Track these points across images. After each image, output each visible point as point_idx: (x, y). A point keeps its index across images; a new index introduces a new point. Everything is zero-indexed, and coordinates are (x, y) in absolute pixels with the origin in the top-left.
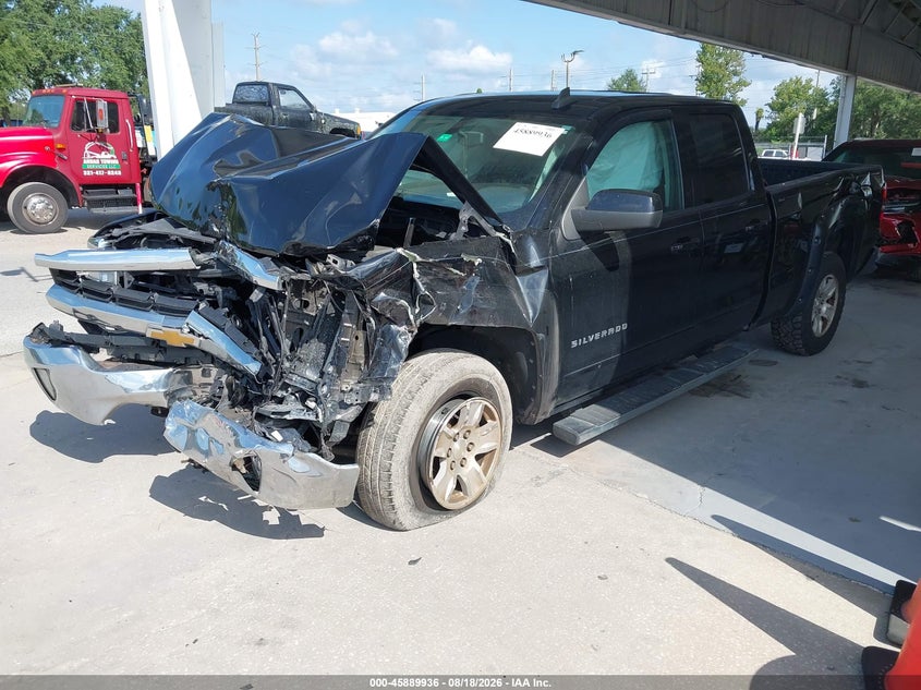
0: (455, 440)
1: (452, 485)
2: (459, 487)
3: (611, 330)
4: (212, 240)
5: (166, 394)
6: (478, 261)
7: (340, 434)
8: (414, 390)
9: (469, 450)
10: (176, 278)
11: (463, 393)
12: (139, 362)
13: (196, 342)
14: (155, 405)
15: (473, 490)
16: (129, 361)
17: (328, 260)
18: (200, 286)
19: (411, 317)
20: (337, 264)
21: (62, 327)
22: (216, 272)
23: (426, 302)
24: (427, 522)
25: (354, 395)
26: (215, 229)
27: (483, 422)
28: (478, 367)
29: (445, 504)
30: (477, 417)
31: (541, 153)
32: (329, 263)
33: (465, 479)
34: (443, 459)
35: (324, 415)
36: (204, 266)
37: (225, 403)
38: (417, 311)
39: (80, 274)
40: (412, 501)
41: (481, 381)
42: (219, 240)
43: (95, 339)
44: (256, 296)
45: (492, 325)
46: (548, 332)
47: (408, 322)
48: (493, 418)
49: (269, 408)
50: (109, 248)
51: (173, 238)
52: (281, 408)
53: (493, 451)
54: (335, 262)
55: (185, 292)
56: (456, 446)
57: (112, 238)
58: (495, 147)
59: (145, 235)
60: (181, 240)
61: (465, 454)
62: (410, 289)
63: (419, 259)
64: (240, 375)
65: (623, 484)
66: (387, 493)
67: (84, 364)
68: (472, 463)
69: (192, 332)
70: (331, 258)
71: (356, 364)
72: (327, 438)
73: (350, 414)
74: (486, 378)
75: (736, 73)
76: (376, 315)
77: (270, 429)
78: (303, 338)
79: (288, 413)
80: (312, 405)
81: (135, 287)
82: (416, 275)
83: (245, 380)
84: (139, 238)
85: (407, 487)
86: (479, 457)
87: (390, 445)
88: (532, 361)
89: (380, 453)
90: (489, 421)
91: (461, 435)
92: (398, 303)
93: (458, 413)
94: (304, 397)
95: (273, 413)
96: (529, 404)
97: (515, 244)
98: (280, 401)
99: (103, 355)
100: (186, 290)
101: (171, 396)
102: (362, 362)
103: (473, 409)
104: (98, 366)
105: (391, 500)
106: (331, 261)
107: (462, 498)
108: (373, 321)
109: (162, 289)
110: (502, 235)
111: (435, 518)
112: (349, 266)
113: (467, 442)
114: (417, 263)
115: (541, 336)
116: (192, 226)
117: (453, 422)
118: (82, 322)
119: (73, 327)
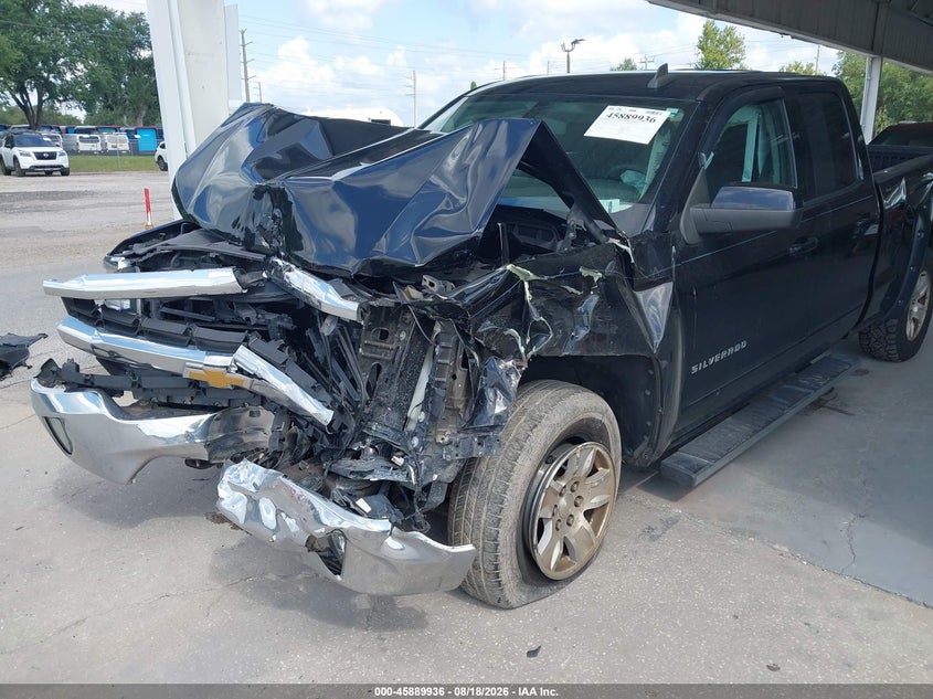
0: (561, 495)
1: (557, 551)
2: (566, 551)
3: (731, 351)
4: (260, 257)
5: (207, 446)
6: (597, 276)
7: (437, 498)
8: (522, 437)
9: (576, 505)
10: (215, 303)
11: (573, 437)
12: (171, 407)
13: (246, 382)
14: (193, 458)
15: (583, 553)
16: (161, 405)
17: (424, 283)
18: (245, 314)
19: (522, 349)
20: (436, 288)
21: (78, 366)
22: (269, 295)
23: (538, 330)
24: (536, 597)
25: (452, 448)
26: (265, 244)
27: (594, 471)
28: (588, 404)
29: (551, 574)
30: (587, 465)
31: (646, 140)
32: (425, 287)
33: (573, 541)
34: (548, 519)
35: (417, 475)
36: (252, 289)
37: (285, 459)
38: (528, 341)
39: (99, 303)
40: (519, 575)
41: (593, 420)
42: (269, 256)
43: (119, 381)
44: (327, 329)
45: (612, 354)
46: (672, 359)
47: (517, 355)
48: (606, 466)
49: (346, 464)
50: (131, 269)
51: (212, 255)
52: (360, 465)
53: (604, 507)
54: (432, 285)
55: (227, 320)
56: (563, 502)
57: (135, 255)
58: (586, 134)
59: (175, 252)
60: (222, 258)
61: (572, 510)
62: (520, 316)
63: (532, 276)
64: (304, 423)
65: (754, 534)
66: (493, 567)
67: (105, 411)
68: (581, 522)
69: (240, 371)
70: (427, 279)
71: (454, 410)
72: (421, 504)
73: (449, 474)
74: (599, 417)
75: (737, 61)
76: (479, 348)
77: (354, 497)
78: (381, 376)
79: (371, 471)
80: (400, 461)
81: (166, 317)
82: (528, 296)
83: (311, 428)
84: (169, 256)
85: (515, 557)
86: (588, 514)
87: (496, 508)
88: (648, 393)
89: (484, 517)
90: (600, 469)
91: (568, 488)
92: (506, 333)
93: (566, 464)
94: (387, 451)
95: (352, 473)
96: (640, 443)
97: (634, 253)
98: (357, 455)
99: (127, 399)
100: (228, 318)
101: (213, 446)
102: (461, 406)
103: (585, 455)
104: (122, 412)
105: (497, 576)
106: (427, 284)
107: (570, 564)
108: (477, 358)
109: (197, 316)
110: (616, 242)
111: (544, 590)
112: (449, 289)
113: (575, 496)
114: (530, 282)
115: (664, 363)
116: (232, 239)
117: (561, 473)
118: (102, 360)
119: (90, 366)
